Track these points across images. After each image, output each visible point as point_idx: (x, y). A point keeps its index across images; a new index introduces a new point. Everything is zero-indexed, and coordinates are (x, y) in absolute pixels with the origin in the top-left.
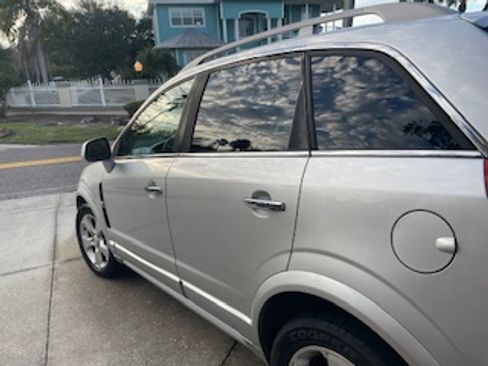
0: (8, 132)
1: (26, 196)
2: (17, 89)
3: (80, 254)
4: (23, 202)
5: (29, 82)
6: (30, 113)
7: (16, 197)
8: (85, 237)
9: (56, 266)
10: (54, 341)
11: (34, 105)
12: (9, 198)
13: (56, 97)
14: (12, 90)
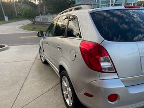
0: (34, 28)
1: (35, 44)
2: (38, 17)
3: (40, 58)
4: (34, 46)
5: (41, 15)
6: (40, 23)
7: (33, 44)
8: (41, 54)
9: (36, 60)
10: (29, 74)
11: (42, 21)
12: (31, 44)
13: (47, 19)
14: (37, 17)
